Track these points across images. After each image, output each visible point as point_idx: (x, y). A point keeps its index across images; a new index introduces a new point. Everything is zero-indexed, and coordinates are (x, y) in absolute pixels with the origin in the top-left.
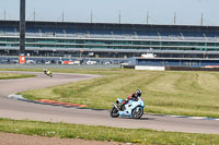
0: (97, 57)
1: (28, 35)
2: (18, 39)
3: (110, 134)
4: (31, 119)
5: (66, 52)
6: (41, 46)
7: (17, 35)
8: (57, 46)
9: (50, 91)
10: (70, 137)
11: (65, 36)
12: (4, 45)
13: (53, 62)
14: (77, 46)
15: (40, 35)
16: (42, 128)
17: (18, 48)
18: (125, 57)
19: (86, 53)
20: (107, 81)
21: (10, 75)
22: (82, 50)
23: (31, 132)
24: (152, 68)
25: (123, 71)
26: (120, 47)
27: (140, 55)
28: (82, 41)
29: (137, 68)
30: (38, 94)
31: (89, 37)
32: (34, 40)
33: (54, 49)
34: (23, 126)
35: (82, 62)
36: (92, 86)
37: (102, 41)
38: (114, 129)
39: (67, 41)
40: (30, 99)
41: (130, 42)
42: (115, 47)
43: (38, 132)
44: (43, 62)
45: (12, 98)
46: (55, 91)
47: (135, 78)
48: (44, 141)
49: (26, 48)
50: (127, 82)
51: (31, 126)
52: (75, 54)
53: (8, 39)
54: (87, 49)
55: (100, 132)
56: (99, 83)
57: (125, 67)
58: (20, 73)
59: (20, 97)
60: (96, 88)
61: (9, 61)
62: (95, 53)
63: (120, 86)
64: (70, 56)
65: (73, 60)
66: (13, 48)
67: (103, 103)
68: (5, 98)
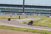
0: (41, 14)
1: (25, 8)
3: (43, 32)
4: (25, 28)
5: (34, 13)
6: (28, 11)
7: (22, 8)
10: (34, 32)
11: (33, 9)
13: (30, 15)
14: (36, 11)
16: (28, 30)
17: (22, 11)
18: (47, 14)
19: (38, 13)
20: (43, 19)
23: (25, 31)
25: (47, 17)
29: (50, 16)
30: (27, 22)
31: (39, 9)
32: (26, 9)
33: (31, 12)
35: (37, 15)
38: (45, 31)
39: (34, 10)
41: (49, 10)
42: (45, 12)
43: (27, 31)
44: (28, 15)
45: (21, 23)
47: (50, 19)
48: (28, 33)
49: (24, 11)
50: (48, 20)
51: (25, 30)
52: (36, 13)
53: (20, 9)
56: (41, 20)
57: (47, 16)
58: (23, 17)
59: (23, 23)
60: (41, 21)
61: (20, 14)
62: (40, 13)
63: (46, 21)
65: (35, 14)
66: (21, 11)
67: (42, 25)
68: (20, 23)
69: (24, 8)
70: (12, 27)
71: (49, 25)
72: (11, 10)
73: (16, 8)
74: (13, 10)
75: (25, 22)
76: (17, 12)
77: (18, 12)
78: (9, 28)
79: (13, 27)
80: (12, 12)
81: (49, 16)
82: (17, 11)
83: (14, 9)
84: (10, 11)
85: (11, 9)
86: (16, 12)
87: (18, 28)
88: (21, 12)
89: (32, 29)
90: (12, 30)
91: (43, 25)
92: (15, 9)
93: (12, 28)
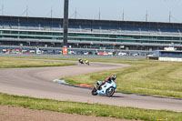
0: (127, 50)
1: (70, 31)
2: (62, 34)
3: (137, 113)
5: (102, 45)
6: (80, 39)
7: (61, 30)
8: (94, 40)
9: (88, 77)
10: (104, 116)
12: (51, 38)
13: (90, 53)
14: (110, 40)
15: (80, 31)
16: (81, 107)
17: (62, 41)
18: (151, 50)
19: (118, 46)
20: (135, 70)
21: (55, 63)
22: (114, 43)
23: (71, 111)
24: (173, 59)
25: (149, 61)
26: (146, 42)
27: (163, 48)
28: (115, 36)
29: (160, 59)
30: (78, 80)
31: (121, 32)
32: (75, 34)
33: (92, 42)
34: (66, 106)
35: (114, 53)
36: (123, 73)
37: (131, 36)
39: (102, 35)
40: (71, 83)
42: (142, 42)
43: (78, 111)
44: (82, 53)
45: (56, 82)
46: (92, 77)
47: (159, 68)
49: (69, 41)
51: (72, 106)
52: (109, 47)
53: (54, 34)
54: (119, 43)
55: (129, 112)
56: (129, 71)
57: (150, 58)
58: (63, 62)
59: (63, 81)
60: (126, 75)
61: (54, 52)
62: (126, 46)
63: (146, 74)
64: (104, 49)
65: (107, 52)
66: (58, 41)
67: (132, 88)
68: (51, 82)
69: (66, 31)
70: (25, 98)
71: (158, 91)
72: (21, 37)
73: (40, 29)
74: (29, 37)
75: (72, 79)
76: (43, 44)
77: (46, 43)
78: (13, 101)
79: (27, 98)
80: (25, 43)
81: (157, 59)
82: (41, 40)
83: (30, 33)
84: (19, 39)
85: (21, 32)
86: (40, 43)
87: (47, 100)
88: (57, 44)
89: (97, 104)
90: (25, 107)
91: (137, 89)
92: (34, 33)
93: (25, 102)
